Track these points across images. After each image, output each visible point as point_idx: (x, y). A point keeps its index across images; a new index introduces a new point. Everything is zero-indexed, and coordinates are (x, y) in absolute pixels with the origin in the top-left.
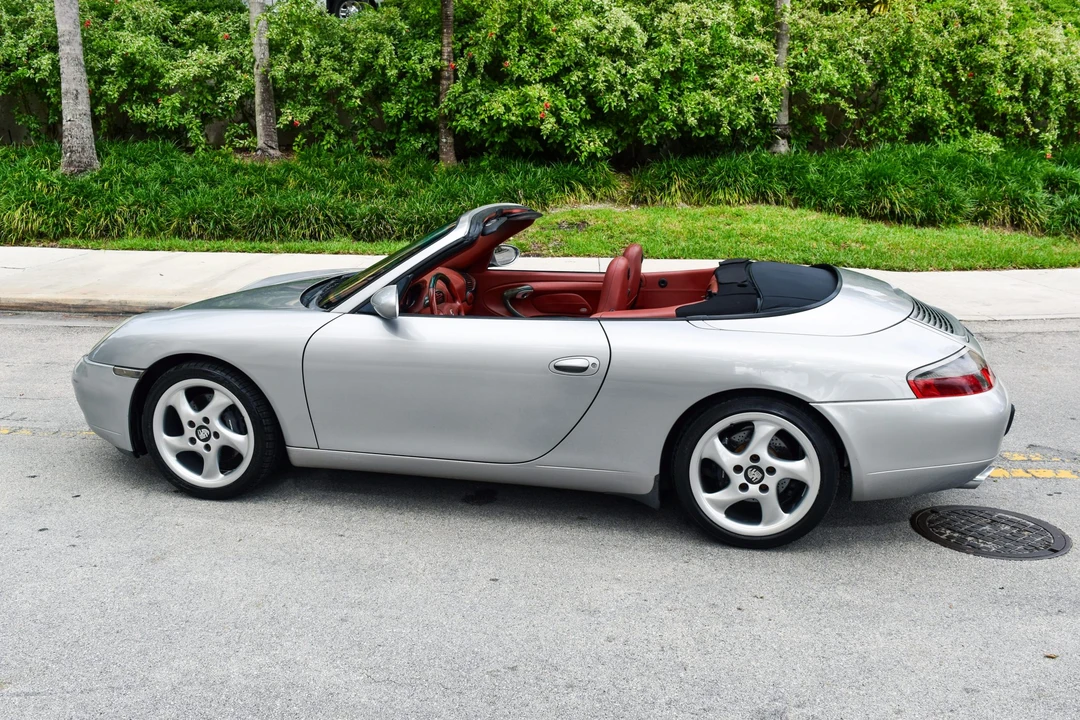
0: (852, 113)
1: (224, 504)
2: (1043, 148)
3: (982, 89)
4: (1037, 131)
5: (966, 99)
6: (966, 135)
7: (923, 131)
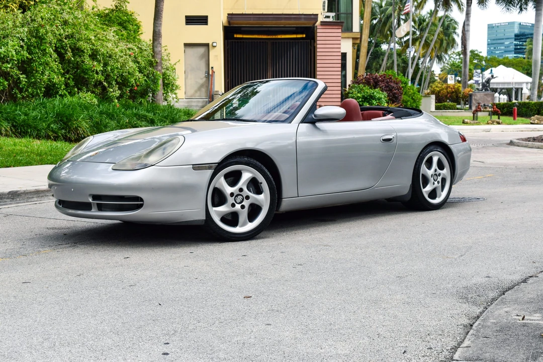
0: (23, 77)
1: (248, 242)
2: (113, 102)
3: (77, 66)
4: (112, 90)
5: (68, 72)
6: (72, 94)
7: (50, 91)
